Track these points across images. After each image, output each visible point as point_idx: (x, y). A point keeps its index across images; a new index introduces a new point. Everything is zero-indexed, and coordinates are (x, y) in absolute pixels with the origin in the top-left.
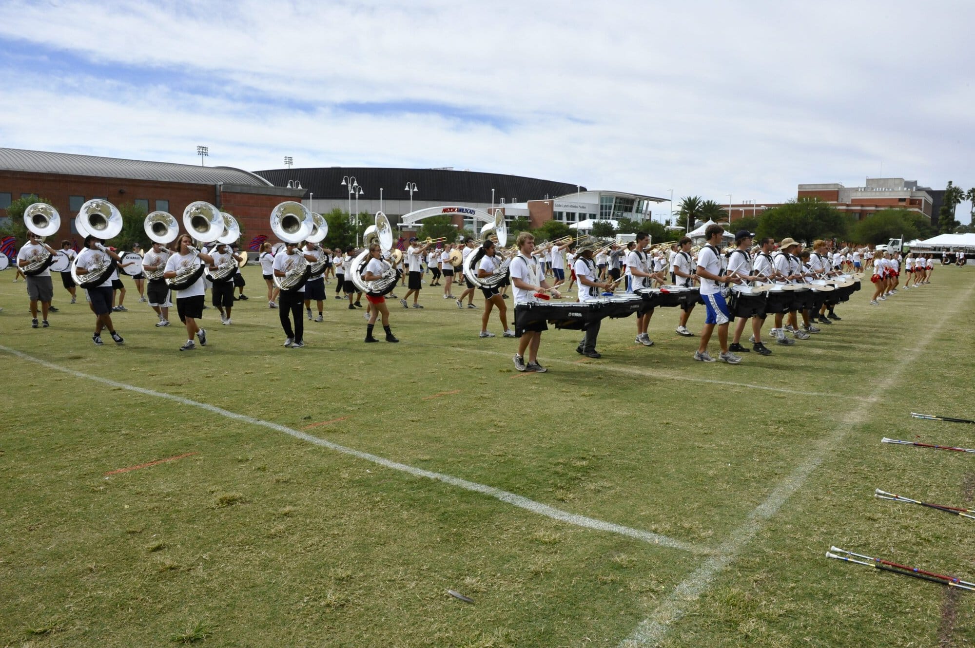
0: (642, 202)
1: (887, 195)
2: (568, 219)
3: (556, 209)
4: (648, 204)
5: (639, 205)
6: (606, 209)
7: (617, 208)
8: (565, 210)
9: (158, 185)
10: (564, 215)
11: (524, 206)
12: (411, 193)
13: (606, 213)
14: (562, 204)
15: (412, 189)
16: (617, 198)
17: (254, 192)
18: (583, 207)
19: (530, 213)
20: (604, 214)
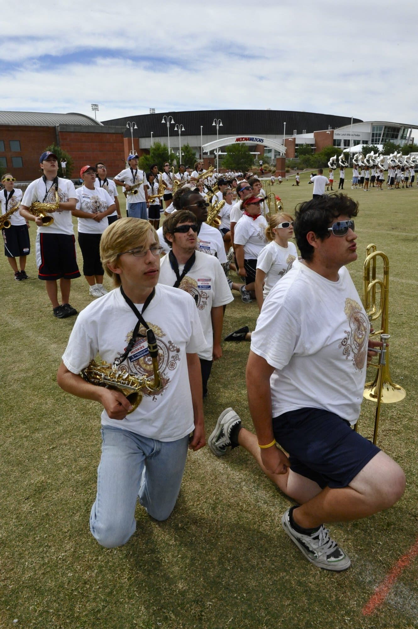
0: (406, 130)
2: (345, 145)
3: (336, 137)
4: (411, 131)
5: (404, 132)
6: (376, 136)
7: (385, 135)
8: (342, 138)
9: (10, 129)
10: (342, 142)
11: (311, 136)
12: (218, 128)
13: (376, 139)
14: (340, 134)
15: (218, 124)
16: (385, 127)
17: (84, 130)
18: (358, 135)
19: (316, 141)
20: (374, 140)
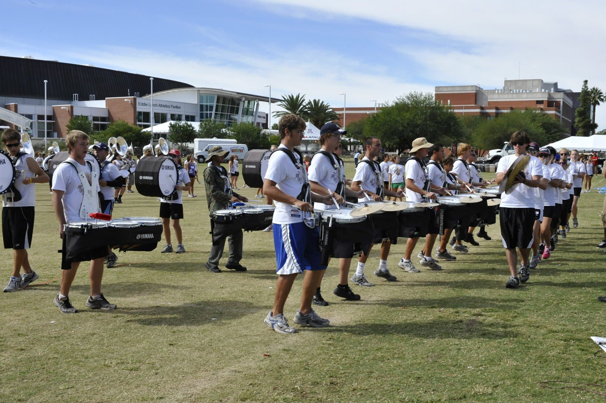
0: (251, 102)
1: (525, 97)
2: (157, 121)
3: (140, 109)
5: (247, 107)
6: (207, 109)
7: (220, 109)
8: (152, 110)
10: (152, 116)
11: (101, 104)
13: (207, 114)
14: (147, 103)
16: (218, 98)
18: (177, 108)
19: (109, 113)
20: (204, 116)
